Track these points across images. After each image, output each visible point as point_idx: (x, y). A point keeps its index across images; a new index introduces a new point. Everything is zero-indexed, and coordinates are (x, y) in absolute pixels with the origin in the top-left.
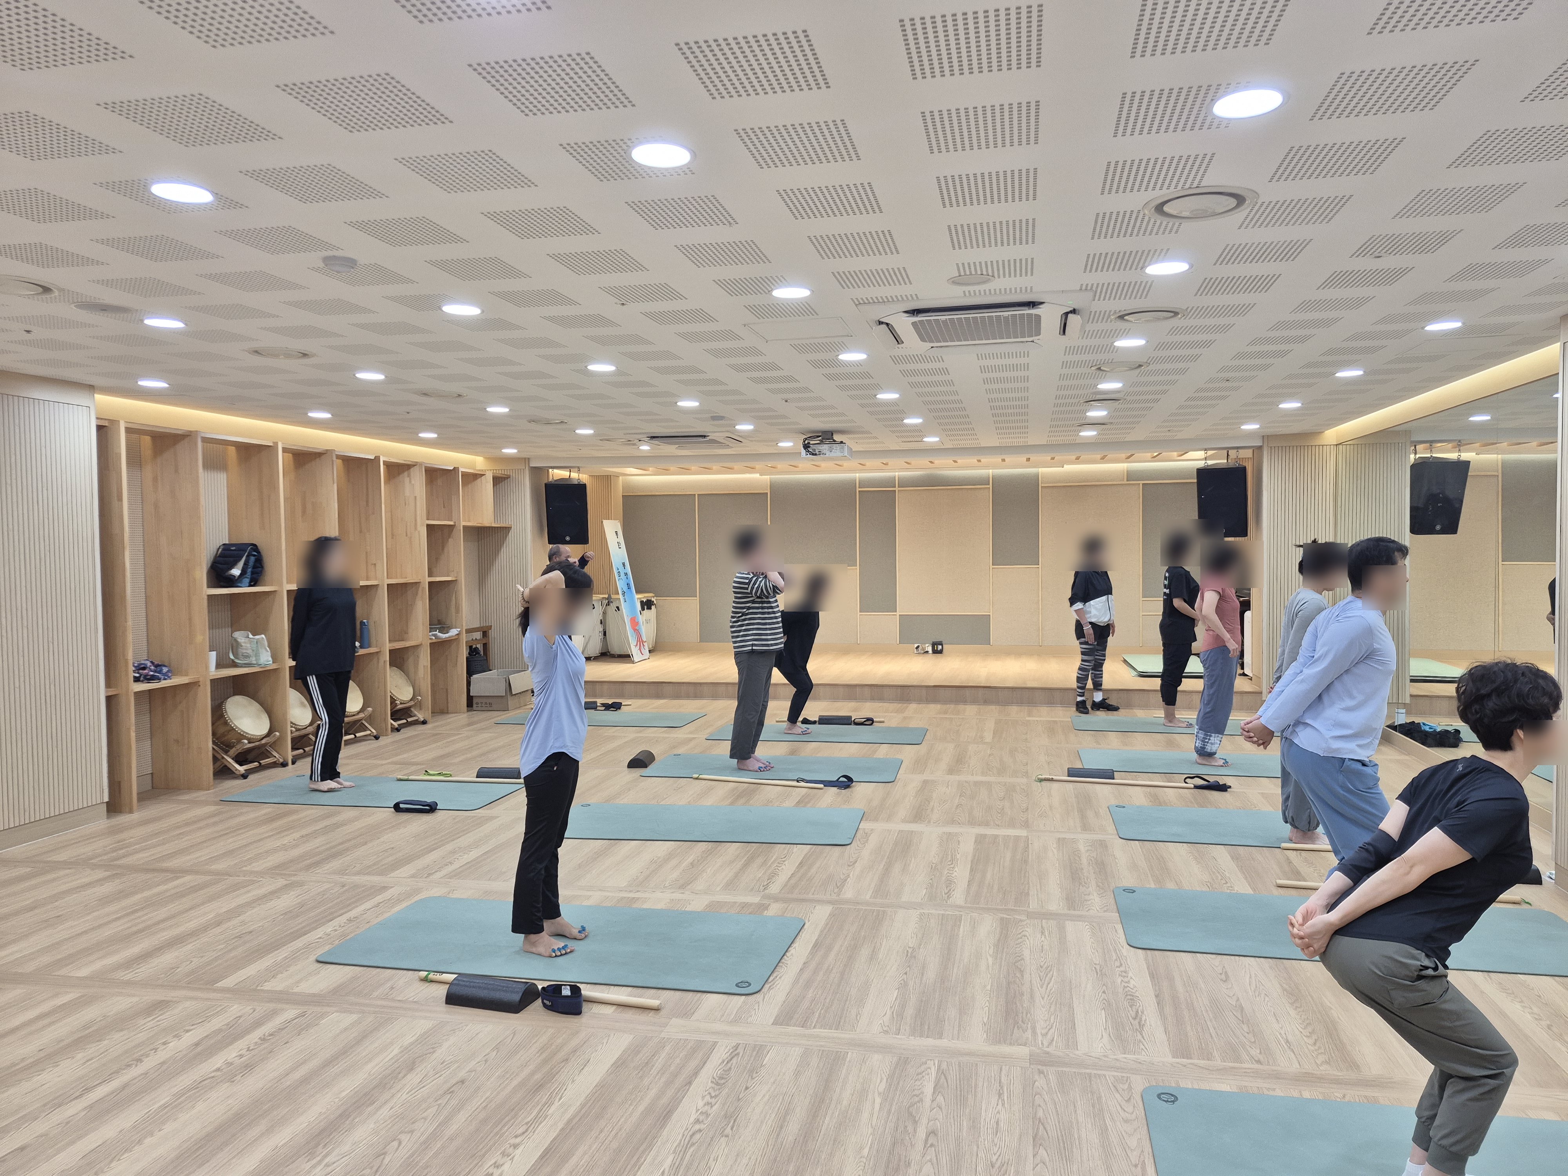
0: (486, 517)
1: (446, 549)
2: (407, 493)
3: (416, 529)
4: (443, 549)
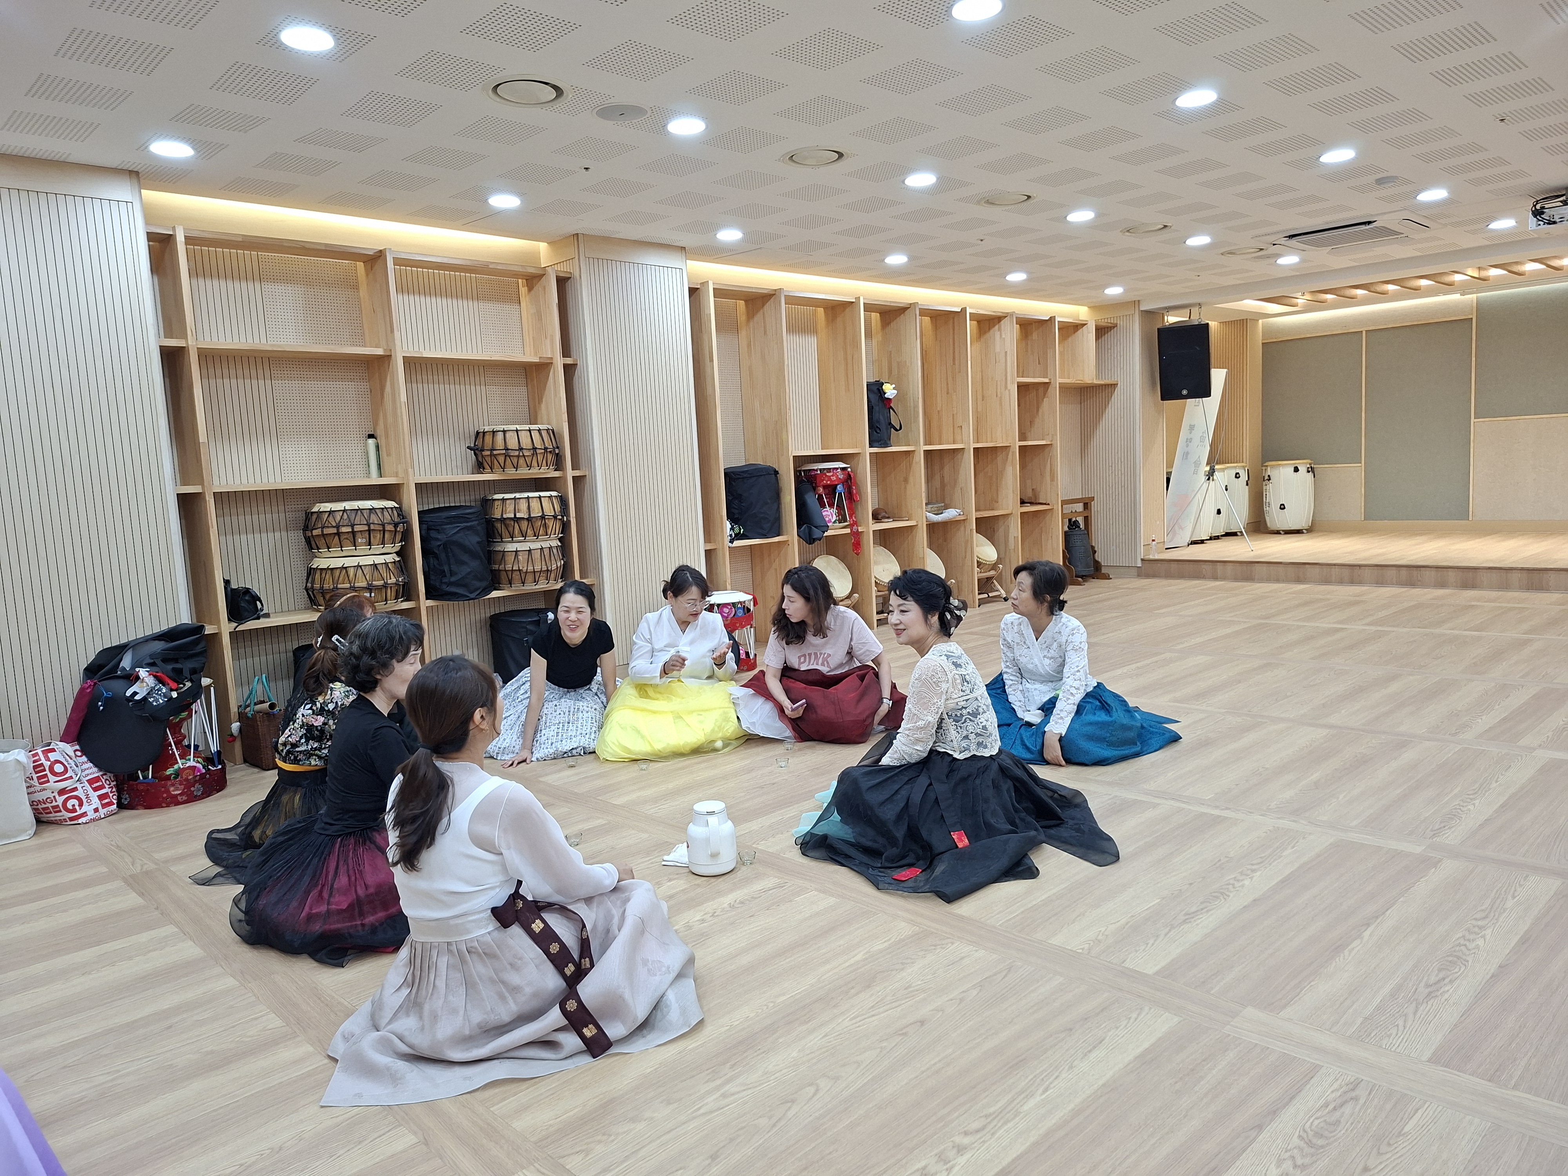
0: (1088, 374)
1: (1040, 411)
2: (998, 349)
3: (1006, 387)
4: (1038, 411)
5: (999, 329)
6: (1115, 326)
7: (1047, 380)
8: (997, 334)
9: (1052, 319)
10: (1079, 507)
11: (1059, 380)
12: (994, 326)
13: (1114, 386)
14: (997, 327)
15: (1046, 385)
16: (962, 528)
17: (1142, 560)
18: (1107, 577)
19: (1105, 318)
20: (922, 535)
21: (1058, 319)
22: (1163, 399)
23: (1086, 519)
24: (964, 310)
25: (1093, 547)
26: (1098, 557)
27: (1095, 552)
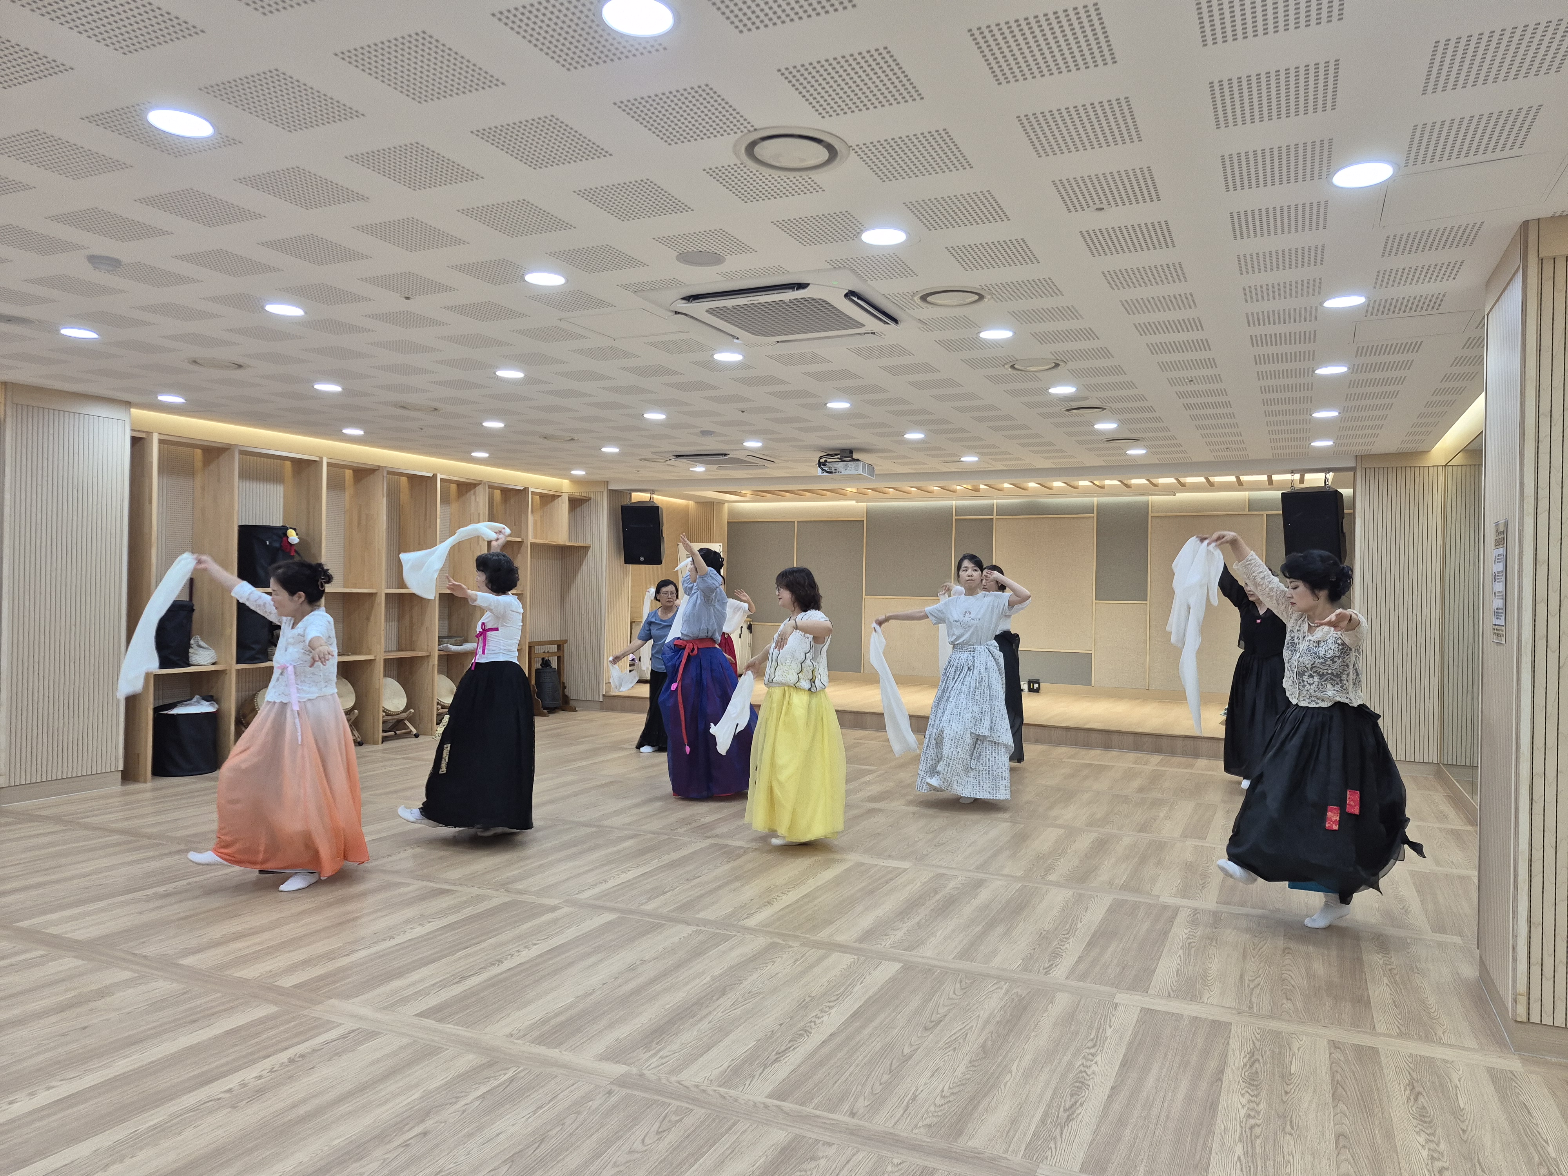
0: (561, 536)
5: (475, 494)
6: (589, 499)
7: (519, 540)
8: (473, 497)
9: (526, 489)
10: (554, 648)
11: (531, 539)
12: (470, 490)
13: (587, 548)
14: (472, 492)
15: (520, 543)
16: (426, 664)
17: (604, 696)
18: (574, 710)
19: (577, 492)
20: (380, 667)
21: (531, 490)
22: (627, 562)
23: (560, 660)
24: (435, 476)
25: (564, 683)
26: (567, 692)
27: (565, 687)
